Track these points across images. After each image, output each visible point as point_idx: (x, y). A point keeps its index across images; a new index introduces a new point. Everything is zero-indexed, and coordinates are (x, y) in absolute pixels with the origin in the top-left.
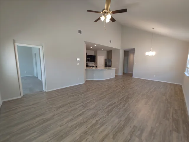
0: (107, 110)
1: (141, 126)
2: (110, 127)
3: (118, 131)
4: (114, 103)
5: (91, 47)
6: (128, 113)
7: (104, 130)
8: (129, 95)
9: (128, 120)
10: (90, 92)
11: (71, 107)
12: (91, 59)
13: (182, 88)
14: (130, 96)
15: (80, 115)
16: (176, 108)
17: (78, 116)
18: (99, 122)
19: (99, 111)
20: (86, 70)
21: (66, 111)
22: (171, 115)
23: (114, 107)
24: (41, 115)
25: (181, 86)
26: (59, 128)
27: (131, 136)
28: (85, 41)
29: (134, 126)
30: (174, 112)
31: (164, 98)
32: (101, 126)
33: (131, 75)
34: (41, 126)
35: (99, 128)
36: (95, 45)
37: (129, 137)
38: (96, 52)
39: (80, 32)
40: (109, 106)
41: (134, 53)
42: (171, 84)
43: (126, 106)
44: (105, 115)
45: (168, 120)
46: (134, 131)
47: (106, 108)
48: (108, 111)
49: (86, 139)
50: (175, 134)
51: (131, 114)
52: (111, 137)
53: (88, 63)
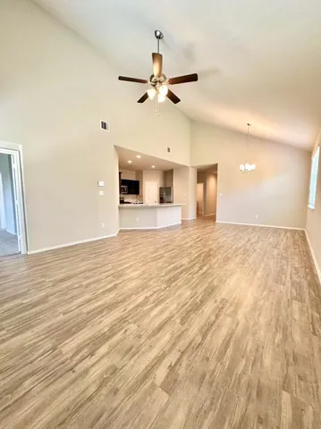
0: (167, 277)
1: (234, 299)
2: (175, 306)
3: (191, 310)
4: (181, 266)
5: (130, 162)
6: (210, 280)
7: (162, 312)
8: (210, 250)
9: (211, 291)
10: (130, 249)
11: (88, 278)
12: (131, 187)
13: (304, 234)
14: (211, 253)
15: (110, 290)
16: (297, 266)
17: (104, 293)
18: (152, 299)
19: (150, 280)
20: (119, 208)
21: (77, 286)
22: (289, 277)
23: (182, 272)
24: (15, 297)
25: (303, 232)
26: (61, 317)
27: (217, 316)
28: (115, 147)
29: (223, 299)
30: (294, 271)
31: (276, 252)
32: (156, 306)
33: (213, 218)
34: (18, 316)
35: (152, 309)
36: (139, 157)
37: (213, 318)
38: (139, 172)
39: (104, 126)
40: (170, 271)
41: (216, 175)
42: (286, 231)
43: (205, 269)
44: (164, 286)
45: (284, 285)
46: (222, 308)
47: (166, 274)
48: (170, 280)
49: (123, 331)
50: (296, 306)
51: (215, 281)
52: (178, 321)
53: (122, 196)
